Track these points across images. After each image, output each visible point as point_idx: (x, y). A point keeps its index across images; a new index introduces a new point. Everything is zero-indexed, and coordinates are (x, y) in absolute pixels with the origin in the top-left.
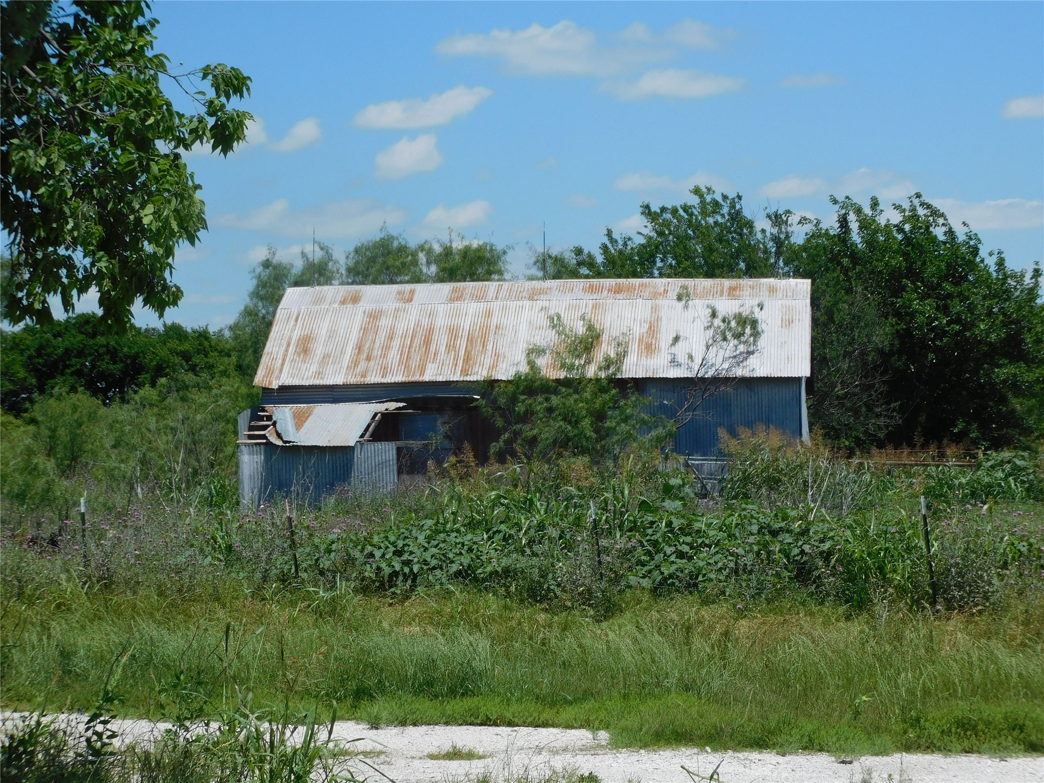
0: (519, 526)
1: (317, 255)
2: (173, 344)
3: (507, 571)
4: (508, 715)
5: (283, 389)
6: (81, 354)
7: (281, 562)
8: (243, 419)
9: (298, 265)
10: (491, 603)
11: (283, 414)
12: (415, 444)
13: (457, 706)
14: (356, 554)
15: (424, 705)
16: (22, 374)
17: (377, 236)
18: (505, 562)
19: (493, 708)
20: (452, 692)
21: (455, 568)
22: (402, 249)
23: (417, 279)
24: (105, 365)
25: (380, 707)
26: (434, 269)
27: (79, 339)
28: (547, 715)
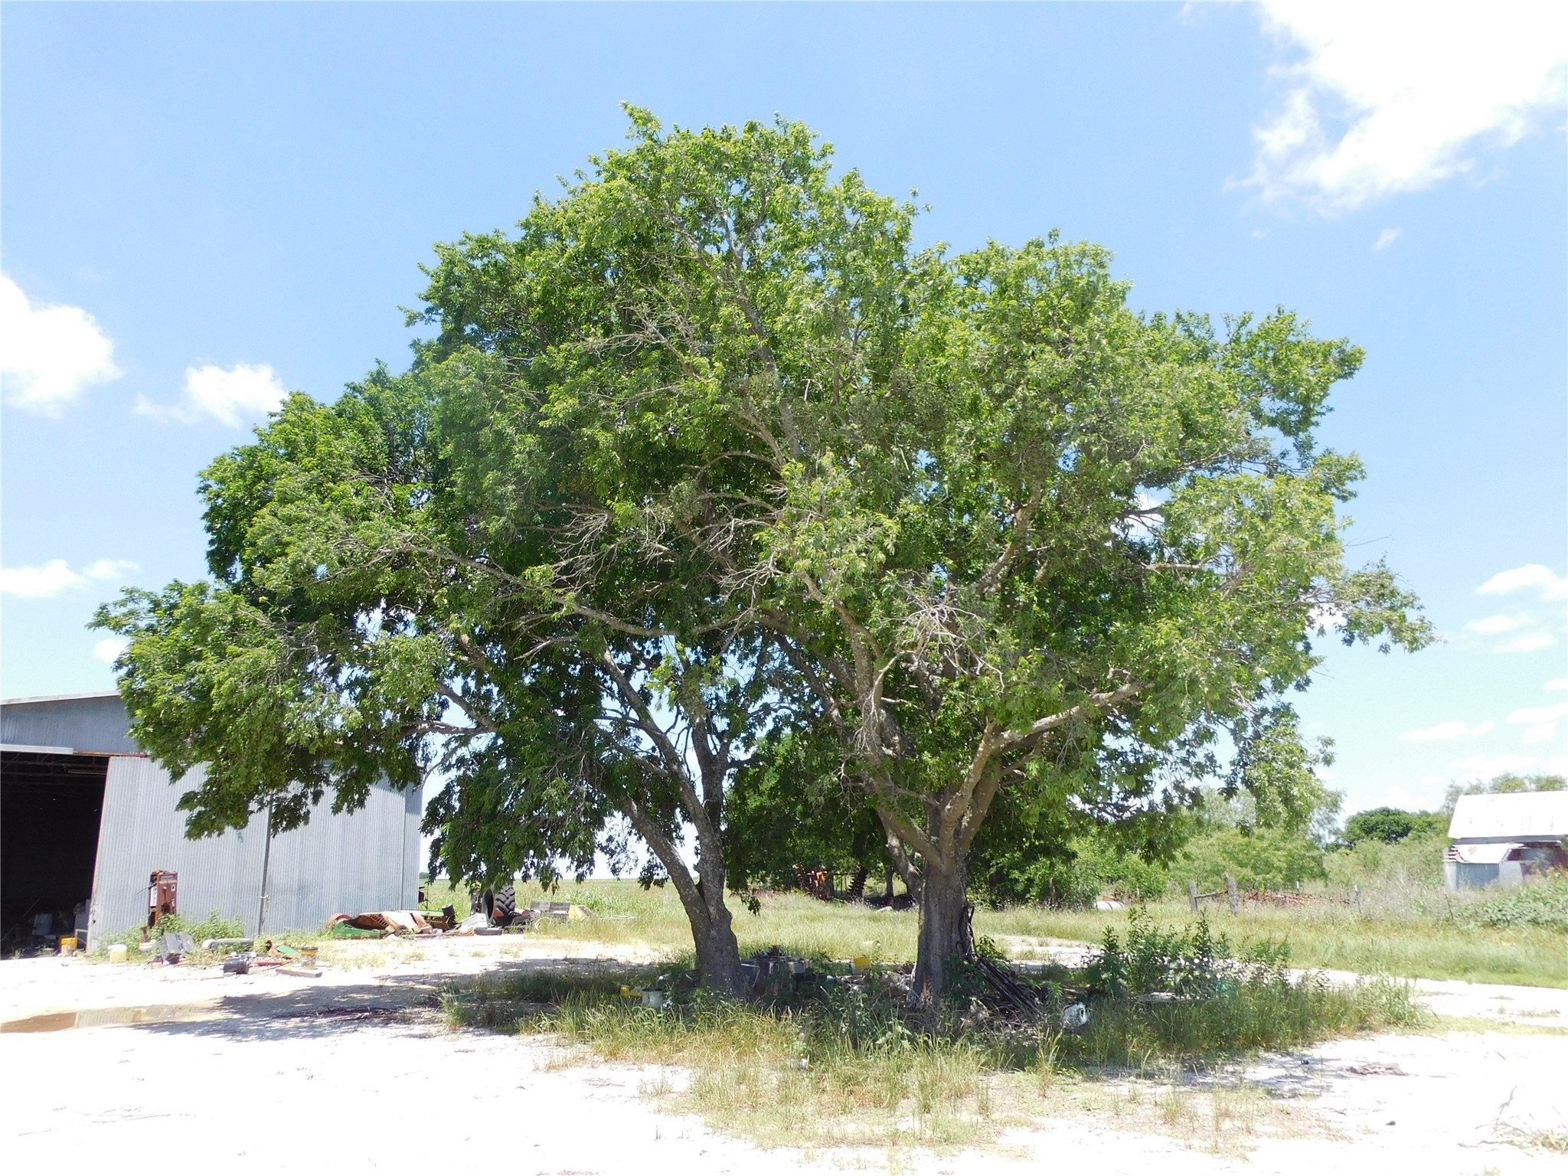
0: (1558, 901)
1: (1475, 783)
2: (1424, 818)
3: (1554, 921)
4: (1534, 983)
5: (1462, 839)
6: (1383, 823)
7: (1445, 914)
8: (1445, 852)
9: (1466, 787)
10: (1544, 933)
11: (1463, 849)
12: (1528, 862)
13: (1509, 977)
14: (1480, 910)
15: (1494, 976)
16: (1358, 832)
17: (1502, 774)
18: (1552, 916)
19: (1527, 979)
20: (1508, 971)
21: (1528, 918)
22: (1515, 779)
23: (1525, 791)
24: (1394, 828)
25: (1472, 975)
26: (1533, 786)
27: (1381, 818)
28: (1554, 983)
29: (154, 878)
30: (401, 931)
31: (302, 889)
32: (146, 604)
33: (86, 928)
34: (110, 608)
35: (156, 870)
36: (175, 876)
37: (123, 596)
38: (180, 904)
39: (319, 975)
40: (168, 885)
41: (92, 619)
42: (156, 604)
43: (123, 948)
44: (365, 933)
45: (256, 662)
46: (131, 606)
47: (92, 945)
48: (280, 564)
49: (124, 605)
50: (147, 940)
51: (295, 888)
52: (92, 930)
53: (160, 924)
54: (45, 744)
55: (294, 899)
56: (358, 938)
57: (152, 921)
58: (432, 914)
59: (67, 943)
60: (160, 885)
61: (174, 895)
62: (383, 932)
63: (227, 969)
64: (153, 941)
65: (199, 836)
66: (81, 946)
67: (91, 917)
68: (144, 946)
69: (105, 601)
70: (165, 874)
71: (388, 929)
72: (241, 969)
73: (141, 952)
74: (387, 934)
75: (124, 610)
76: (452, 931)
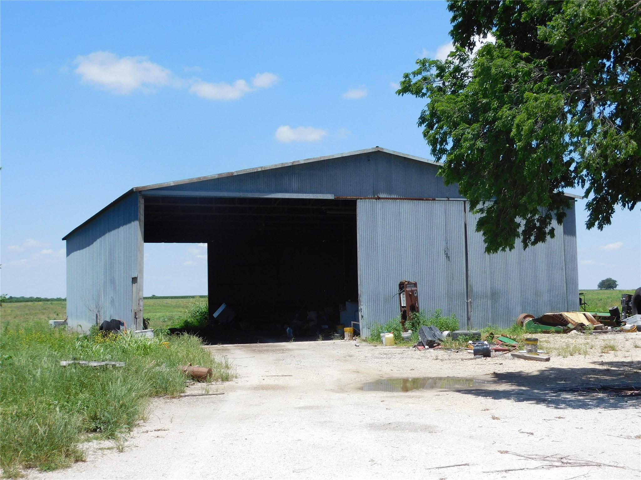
29: (402, 286)
30: (581, 327)
31: (494, 295)
32: (434, 71)
33: (358, 321)
34: (411, 76)
35: (403, 280)
36: (415, 285)
37: (418, 67)
38: (422, 304)
39: (548, 360)
40: (412, 291)
41: (399, 87)
42: (441, 69)
43: (391, 335)
44: (553, 329)
45: (548, 105)
46: (424, 74)
47: (365, 332)
48: (558, 20)
49: (420, 73)
50: (406, 330)
51: (489, 294)
52: (362, 323)
53: (410, 319)
54: (317, 193)
55: (489, 302)
56: (548, 333)
57: (404, 317)
58: (599, 314)
59: (348, 331)
60: (407, 292)
61: (416, 298)
62: (566, 328)
63: (476, 353)
64: (410, 331)
65: (496, 250)
66: (356, 333)
67: (360, 313)
68: (405, 335)
69: (407, 72)
70: (409, 283)
71: (570, 325)
72: (486, 354)
73: (403, 339)
74: (570, 330)
75: (419, 77)
76: (618, 328)
